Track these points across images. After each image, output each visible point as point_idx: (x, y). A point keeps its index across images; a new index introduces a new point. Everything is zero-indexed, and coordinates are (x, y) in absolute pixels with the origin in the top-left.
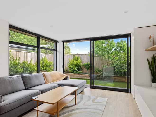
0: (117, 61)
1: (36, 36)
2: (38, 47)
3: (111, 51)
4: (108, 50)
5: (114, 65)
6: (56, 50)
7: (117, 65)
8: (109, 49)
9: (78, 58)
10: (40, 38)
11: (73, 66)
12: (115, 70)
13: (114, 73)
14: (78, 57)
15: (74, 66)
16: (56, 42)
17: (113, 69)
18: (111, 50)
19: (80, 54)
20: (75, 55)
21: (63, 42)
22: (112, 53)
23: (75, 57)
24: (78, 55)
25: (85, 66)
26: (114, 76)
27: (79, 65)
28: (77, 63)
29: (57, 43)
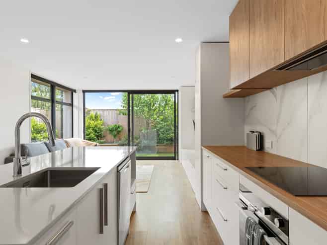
0: (161, 122)
1: (49, 85)
2: (53, 100)
3: (153, 107)
4: (149, 105)
5: (158, 128)
6: (72, 105)
7: (161, 128)
8: (151, 104)
9: (96, 117)
10: (56, 87)
11: (89, 130)
12: (158, 135)
13: (157, 139)
14: (96, 114)
15: (91, 130)
16: (73, 91)
17: (156, 133)
18: (154, 105)
19: (99, 110)
20: (91, 110)
21: (84, 92)
22: (154, 110)
23: (90, 114)
24: (95, 111)
25: (111, 131)
26: (157, 145)
27: (99, 129)
28: (96, 126)
29: (74, 93)
